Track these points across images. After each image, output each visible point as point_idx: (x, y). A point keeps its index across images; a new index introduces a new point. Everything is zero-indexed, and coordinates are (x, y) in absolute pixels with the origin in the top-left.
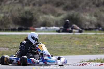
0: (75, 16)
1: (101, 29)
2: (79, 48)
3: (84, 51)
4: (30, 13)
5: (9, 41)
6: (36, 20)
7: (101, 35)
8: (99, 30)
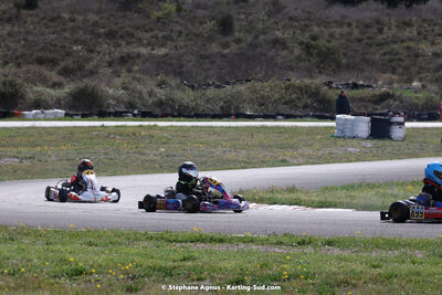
0: (90, 89)
1: (136, 112)
2: (137, 159)
3: (147, 165)
4: (12, 84)
5: (4, 143)
6: (22, 97)
7: (150, 127)
8: (134, 115)
